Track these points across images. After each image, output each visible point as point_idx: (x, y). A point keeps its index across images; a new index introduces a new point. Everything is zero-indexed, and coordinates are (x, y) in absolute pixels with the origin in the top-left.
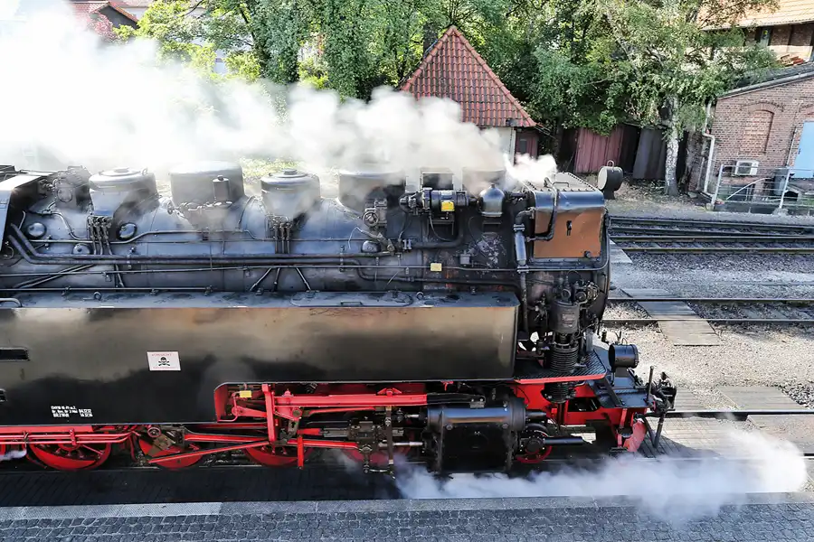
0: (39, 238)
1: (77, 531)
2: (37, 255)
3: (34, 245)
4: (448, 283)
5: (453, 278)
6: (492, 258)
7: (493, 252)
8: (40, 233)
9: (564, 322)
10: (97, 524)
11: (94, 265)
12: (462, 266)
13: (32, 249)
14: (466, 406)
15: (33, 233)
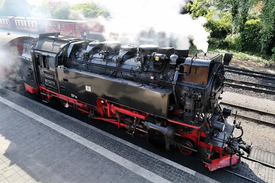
0: (77, 56)
1: (153, 161)
2: (75, 59)
3: (75, 57)
4: (156, 84)
5: (158, 83)
6: (170, 78)
7: (171, 77)
8: (77, 55)
9: (186, 104)
10: (158, 161)
11: (83, 63)
12: (160, 79)
13: (74, 58)
14: (155, 124)
15: (76, 54)
